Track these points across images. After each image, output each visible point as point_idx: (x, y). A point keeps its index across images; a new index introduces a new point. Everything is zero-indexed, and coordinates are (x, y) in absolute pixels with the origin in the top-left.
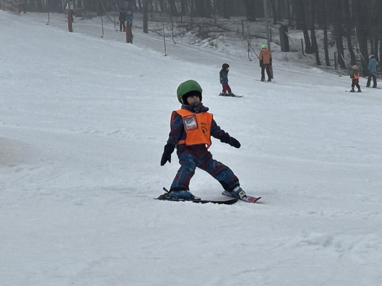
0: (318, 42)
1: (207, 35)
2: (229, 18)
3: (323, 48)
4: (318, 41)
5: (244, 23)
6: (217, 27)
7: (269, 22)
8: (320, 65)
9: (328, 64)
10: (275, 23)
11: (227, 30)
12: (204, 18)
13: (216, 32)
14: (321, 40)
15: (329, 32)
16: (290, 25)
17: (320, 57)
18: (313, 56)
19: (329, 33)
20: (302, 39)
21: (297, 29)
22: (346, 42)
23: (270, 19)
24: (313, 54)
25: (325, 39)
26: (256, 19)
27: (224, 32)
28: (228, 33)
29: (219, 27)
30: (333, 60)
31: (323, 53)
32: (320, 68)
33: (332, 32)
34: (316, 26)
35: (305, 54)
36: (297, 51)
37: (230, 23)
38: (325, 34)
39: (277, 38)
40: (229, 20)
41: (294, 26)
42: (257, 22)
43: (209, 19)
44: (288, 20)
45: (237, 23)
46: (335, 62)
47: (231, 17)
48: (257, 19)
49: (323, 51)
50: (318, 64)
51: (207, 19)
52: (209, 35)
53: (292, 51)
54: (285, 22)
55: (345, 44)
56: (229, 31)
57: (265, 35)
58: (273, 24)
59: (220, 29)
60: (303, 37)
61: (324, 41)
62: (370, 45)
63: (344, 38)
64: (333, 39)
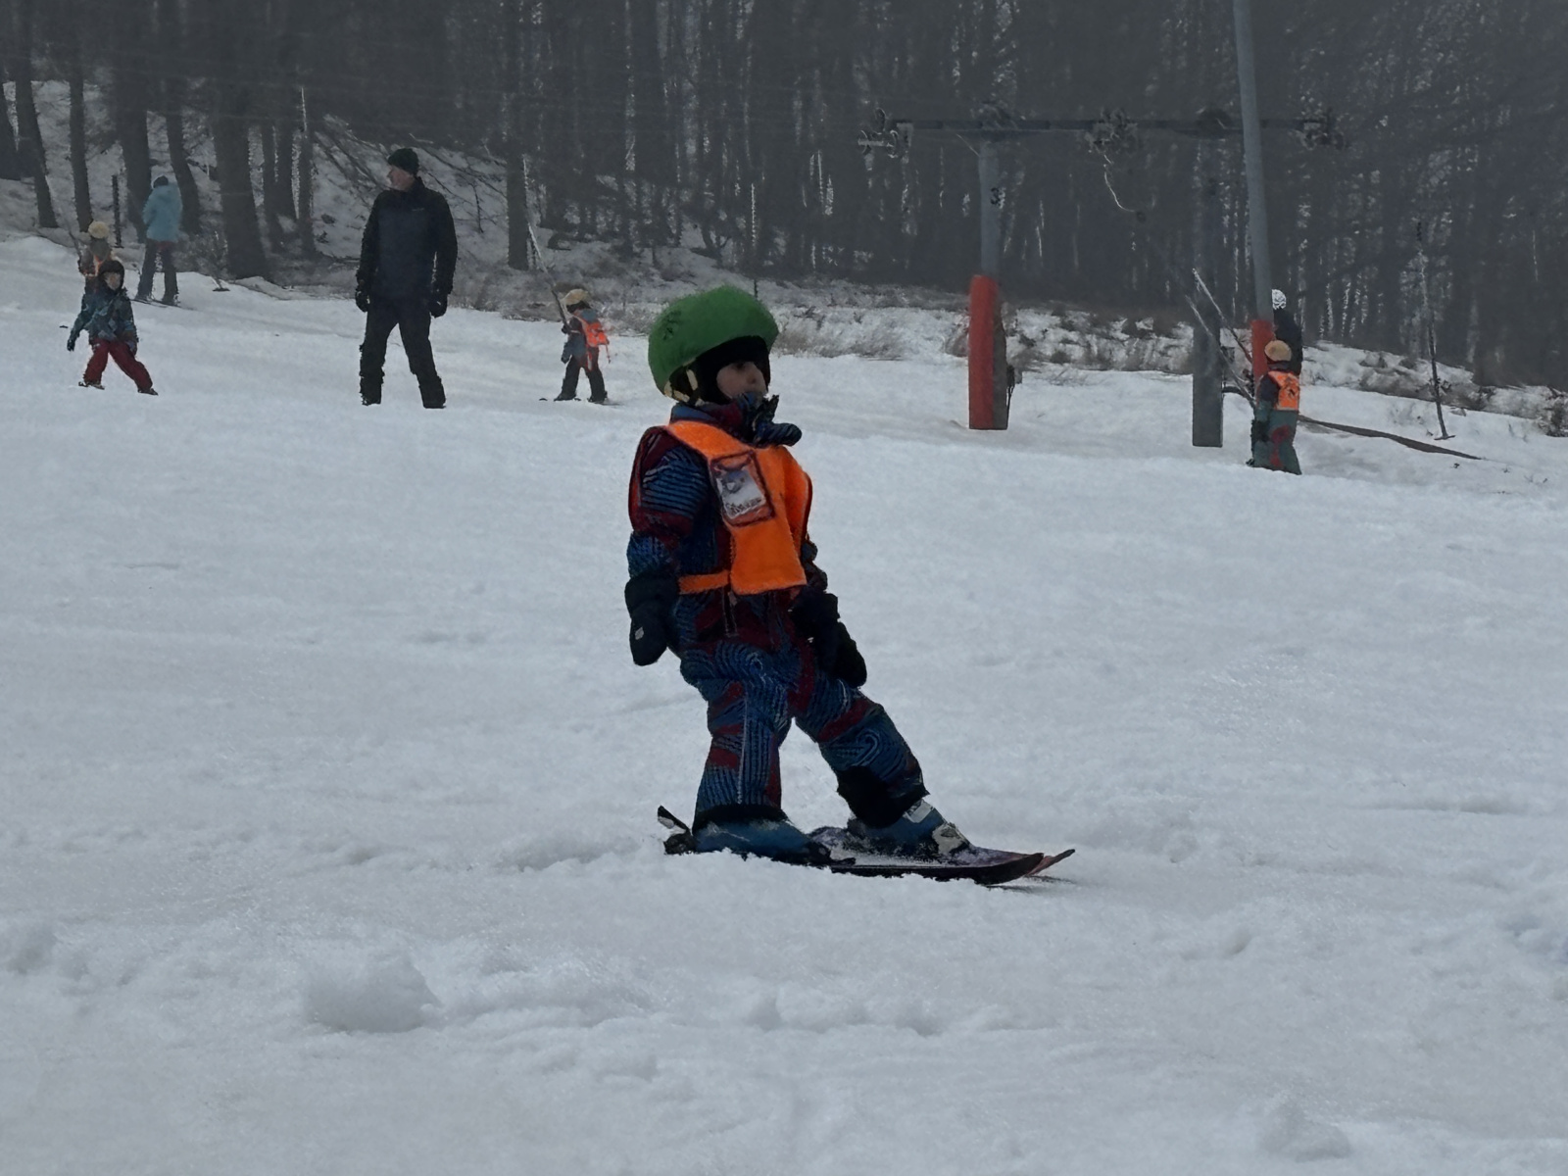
0: (45, 133)
3: (67, 158)
4: (49, 130)
8: (56, 226)
14: (61, 123)
15: (92, 89)
17: (53, 196)
18: (25, 189)
19: (91, 95)
22: (164, 135)
24: (27, 180)
25: (78, 120)
30: (106, 209)
31: (67, 178)
32: (56, 241)
33: (102, 89)
34: (38, 63)
38: (76, 96)
46: (117, 216)
49: (68, 168)
50: (47, 221)
55: (158, 141)
61: (72, 130)
62: (260, 149)
63: (153, 119)
64: (107, 123)
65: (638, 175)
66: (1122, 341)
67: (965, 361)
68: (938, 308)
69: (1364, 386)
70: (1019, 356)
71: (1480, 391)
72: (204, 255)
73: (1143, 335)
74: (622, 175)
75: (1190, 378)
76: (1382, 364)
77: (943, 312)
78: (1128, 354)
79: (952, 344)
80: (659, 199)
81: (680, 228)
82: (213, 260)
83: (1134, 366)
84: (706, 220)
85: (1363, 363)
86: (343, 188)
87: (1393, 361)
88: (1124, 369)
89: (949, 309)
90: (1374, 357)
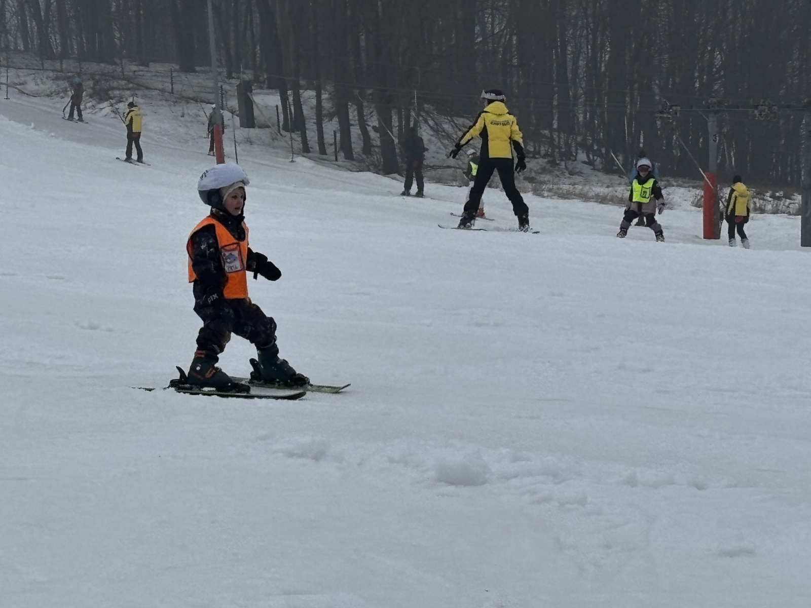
0: (305, 112)
1: (107, 94)
2: (147, 66)
3: (314, 123)
4: (307, 111)
5: (174, 74)
6: (125, 82)
7: (220, 74)
8: (309, 152)
9: (323, 151)
10: (230, 77)
11: (143, 87)
12: (103, 65)
13: (123, 89)
14: (312, 108)
15: (326, 94)
16: (257, 80)
17: (308, 138)
18: (297, 136)
19: (325, 96)
20: (277, 106)
21: (269, 88)
22: (356, 113)
23: (220, 70)
24: (298, 133)
25: (319, 107)
26: (195, 67)
27: (138, 89)
28: (146, 92)
29: (129, 80)
30: (331, 145)
31: (314, 131)
32: (310, 158)
33: (330, 94)
34: (302, 82)
35: (282, 132)
36: (268, 127)
37: (149, 74)
38: (319, 97)
39: (234, 103)
40: (146, 69)
41: (264, 82)
42: (197, 74)
43: (111, 67)
44: (251, 72)
45: (162, 74)
46: (336, 148)
47: (151, 64)
48: (198, 68)
49: (315, 127)
50: (306, 150)
51: (108, 66)
52: (112, 95)
53: (259, 127)
54: (248, 76)
55: (353, 115)
56: (147, 88)
57: (211, 97)
58: (227, 78)
59: (131, 85)
60: (279, 104)
61: (317, 110)
62: (397, 120)
63: (351, 106)
64: (332, 108)
65: (559, 130)
66: (770, 201)
67: (701, 209)
68: (689, 187)
72: (372, 165)
73: (779, 198)
74: (552, 130)
75: (800, 217)
77: (691, 189)
78: (773, 206)
79: (695, 203)
80: (568, 140)
81: (577, 153)
82: (376, 166)
83: (775, 212)
84: (588, 149)
86: (432, 136)
88: (771, 213)
89: (694, 187)
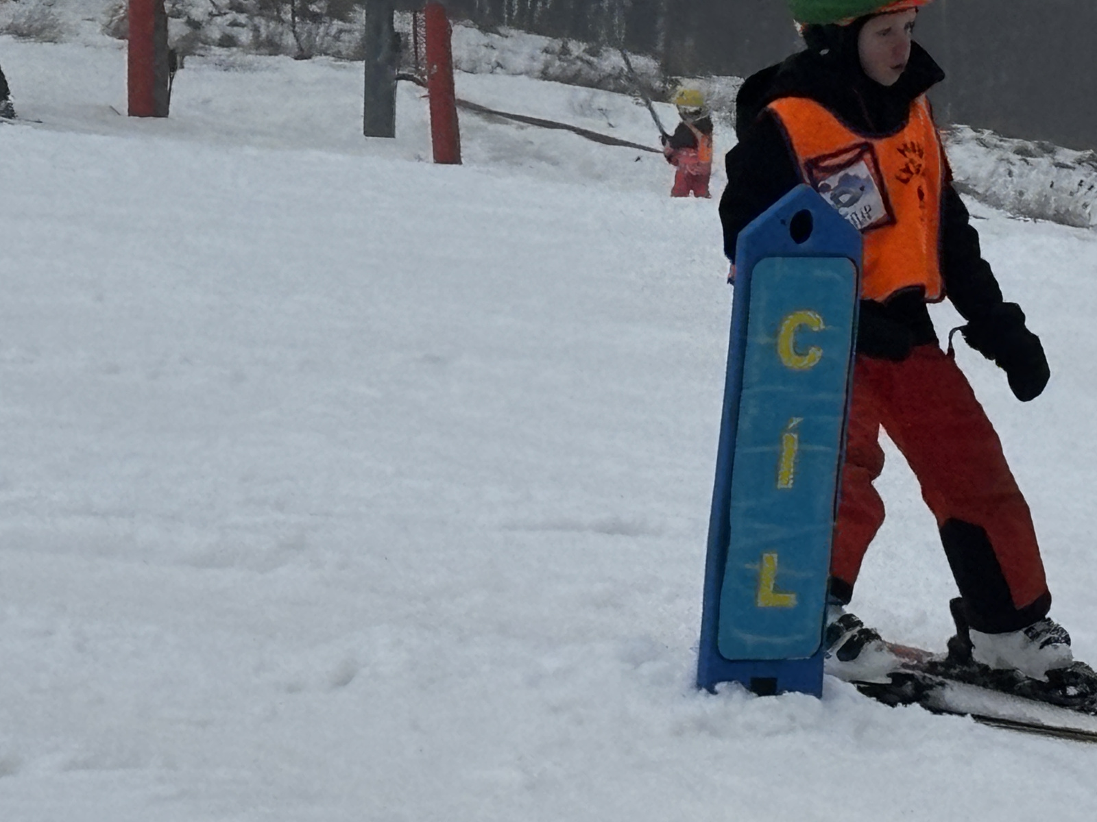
66: (294, 25)
67: (125, 43)
69: (545, 75)
70: (184, 38)
71: (664, 82)
73: (316, 18)
75: (362, 64)
76: (565, 51)
78: (299, 37)
79: (112, 26)
83: (304, 52)
85: (546, 51)
87: (577, 48)
88: (294, 56)
90: (557, 44)
